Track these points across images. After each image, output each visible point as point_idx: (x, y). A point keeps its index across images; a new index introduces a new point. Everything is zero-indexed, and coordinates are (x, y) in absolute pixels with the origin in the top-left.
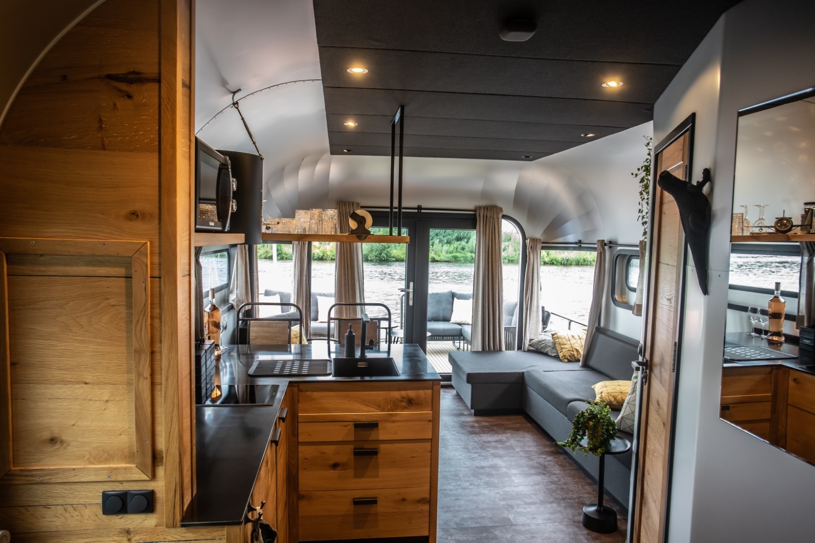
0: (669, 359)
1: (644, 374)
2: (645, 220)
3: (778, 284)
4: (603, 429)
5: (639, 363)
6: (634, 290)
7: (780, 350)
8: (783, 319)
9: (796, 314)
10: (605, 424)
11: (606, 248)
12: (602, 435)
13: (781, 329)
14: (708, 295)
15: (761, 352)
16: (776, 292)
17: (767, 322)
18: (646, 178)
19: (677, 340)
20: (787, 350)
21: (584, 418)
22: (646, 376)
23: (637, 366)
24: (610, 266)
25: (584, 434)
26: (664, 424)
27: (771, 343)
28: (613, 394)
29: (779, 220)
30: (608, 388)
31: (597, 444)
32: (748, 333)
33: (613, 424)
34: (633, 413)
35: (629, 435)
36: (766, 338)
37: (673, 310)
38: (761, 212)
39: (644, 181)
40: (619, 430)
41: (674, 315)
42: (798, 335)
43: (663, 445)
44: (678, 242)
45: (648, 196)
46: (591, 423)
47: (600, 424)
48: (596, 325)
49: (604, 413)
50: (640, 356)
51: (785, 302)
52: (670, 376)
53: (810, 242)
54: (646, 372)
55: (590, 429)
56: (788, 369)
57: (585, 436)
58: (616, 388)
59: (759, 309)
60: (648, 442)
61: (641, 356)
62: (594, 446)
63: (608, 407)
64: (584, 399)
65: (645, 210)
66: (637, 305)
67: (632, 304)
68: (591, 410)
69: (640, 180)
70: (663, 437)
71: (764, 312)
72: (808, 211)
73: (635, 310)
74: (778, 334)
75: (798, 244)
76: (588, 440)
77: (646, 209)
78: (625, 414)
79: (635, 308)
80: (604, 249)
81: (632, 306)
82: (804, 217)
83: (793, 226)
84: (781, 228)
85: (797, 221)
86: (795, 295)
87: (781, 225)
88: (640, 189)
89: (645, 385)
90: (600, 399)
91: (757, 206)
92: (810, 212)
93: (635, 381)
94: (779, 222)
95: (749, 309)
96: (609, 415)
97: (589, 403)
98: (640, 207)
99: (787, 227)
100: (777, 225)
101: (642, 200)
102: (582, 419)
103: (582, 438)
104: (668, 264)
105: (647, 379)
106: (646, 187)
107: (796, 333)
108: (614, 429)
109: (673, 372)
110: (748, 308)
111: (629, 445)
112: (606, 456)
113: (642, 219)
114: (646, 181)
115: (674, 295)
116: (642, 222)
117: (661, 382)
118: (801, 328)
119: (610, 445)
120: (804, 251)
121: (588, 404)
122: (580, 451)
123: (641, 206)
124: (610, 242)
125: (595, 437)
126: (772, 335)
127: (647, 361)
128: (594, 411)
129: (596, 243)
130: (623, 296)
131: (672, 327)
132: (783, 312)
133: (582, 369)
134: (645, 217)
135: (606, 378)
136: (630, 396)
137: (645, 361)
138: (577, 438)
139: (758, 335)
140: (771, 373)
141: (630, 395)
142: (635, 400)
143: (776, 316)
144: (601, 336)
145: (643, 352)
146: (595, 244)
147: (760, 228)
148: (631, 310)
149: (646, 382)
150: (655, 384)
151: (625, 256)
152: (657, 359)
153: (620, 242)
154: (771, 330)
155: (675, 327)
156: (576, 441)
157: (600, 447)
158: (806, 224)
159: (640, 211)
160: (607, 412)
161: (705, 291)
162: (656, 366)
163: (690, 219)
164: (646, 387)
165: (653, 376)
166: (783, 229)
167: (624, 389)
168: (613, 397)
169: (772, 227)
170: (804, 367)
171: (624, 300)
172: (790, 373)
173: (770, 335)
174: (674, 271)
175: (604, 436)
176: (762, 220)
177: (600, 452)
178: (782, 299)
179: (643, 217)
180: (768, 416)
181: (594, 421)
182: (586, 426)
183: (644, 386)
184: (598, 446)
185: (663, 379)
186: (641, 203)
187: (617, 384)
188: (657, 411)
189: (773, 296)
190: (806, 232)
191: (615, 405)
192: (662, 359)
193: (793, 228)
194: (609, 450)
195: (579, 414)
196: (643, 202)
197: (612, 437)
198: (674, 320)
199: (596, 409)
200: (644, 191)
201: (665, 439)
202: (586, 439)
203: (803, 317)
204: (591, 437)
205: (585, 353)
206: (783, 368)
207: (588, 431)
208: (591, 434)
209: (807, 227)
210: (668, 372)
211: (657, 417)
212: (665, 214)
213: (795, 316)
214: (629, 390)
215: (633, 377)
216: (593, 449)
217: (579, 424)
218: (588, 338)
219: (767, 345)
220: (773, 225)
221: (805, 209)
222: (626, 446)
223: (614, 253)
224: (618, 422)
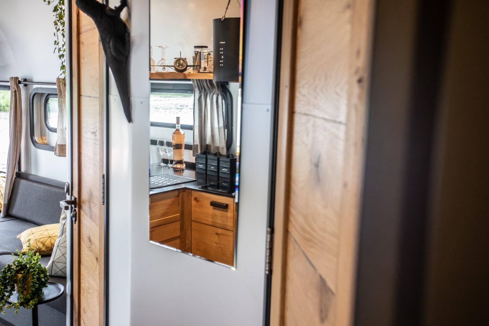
0: (98, 194)
1: (73, 213)
2: (61, 53)
3: (178, 119)
4: (33, 278)
5: (68, 202)
6: (54, 131)
7: (183, 176)
8: (183, 148)
9: (192, 144)
10: (36, 273)
11: (21, 86)
12: (34, 285)
13: (182, 158)
14: (132, 122)
15: (170, 179)
16: (177, 125)
17: (172, 153)
18: (60, 7)
19: (105, 173)
20: (189, 175)
21: (11, 272)
22: (76, 214)
23: (67, 205)
24: (27, 105)
25: (13, 289)
26: (97, 259)
27: (176, 170)
28: (41, 240)
29: (177, 60)
30: (35, 235)
31: (28, 296)
32: (158, 163)
33: (43, 271)
34: (64, 255)
35: (62, 278)
36: (172, 167)
37: (98, 143)
38: (163, 53)
39: (58, 10)
40: (51, 276)
41: (100, 147)
42: (194, 162)
43: (98, 280)
44: (100, 72)
45: (63, 27)
46: (20, 276)
47: (30, 274)
48: (16, 170)
49: (33, 262)
50: (67, 195)
51: (184, 134)
52: (100, 209)
53: (199, 80)
54: (75, 210)
55: (19, 283)
56: (190, 191)
57: (14, 290)
58: (44, 233)
59: (165, 141)
60: (82, 281)
61: (69, 195)
62: (25, 299)
63: (38, 254)
64: (9, 251)
65: (61, 43)
66: (59, 145)
67: (54, 144)
68: (18, 261)
69: (53, 9)
70: (97, 272)
71: (169, 144)
72: (197, 53)
73: (57, 151)
74: (180, 162)
75: (191, 82)
76: (18, 295)
77: (63, 41)
78: (57, 257)
79: (57, 149)
80: (18, 87)
81: (53, 147)
82: (195, 59)
83: (187, 66)
84: (179, 68)
85: (190, 62)
86: (191, 128)
87: (179, 65)
88: (54, 19)
89: (75, 223)
90: (28, 248)
91: (160, 47)
92: (199, 54)
93: (63, 222)
94: (178, 62)
95: (158, 142)
96: (39, 263)
97: (16, 254)
98: (56, 39)
99: (184, 67)
100: (176, 64)
101: (58, 31)
102: (9, 274)
103: (11, 294)
104: (90, 97)
105: (76, 218)
106: (61, 17)
107: (193, 160)
108: (45, 276)
109: (103, 204)
110: (156, 141)
111: (62, 288)
112: (39, 306)
113: (59, 52)
114: (60, 11)
115: (98, 128)
116: (59, 54)
117: (91, 217)
118: (197, 155)
119: (43, 294)
120: (196, 89)
121: (14, 256)
122: (9, 309)
123: (56, 37)
124: (25, 80)
125: (25, 290)
126: (176, 163)
127: (75, 199)
128: (22, 262)
129: (8, 80)
130: (44, 138)
131: (98, 160)
132: (183, 143)
133: (4, 219)
134: (61, 49)
135: (32, 224)
136: (59, 239)
137: (73, 199)
138: (5, 295)
139: (166, 165)
140: (178, 196)
141: (59, 237)
142: (65, 241)
143: (178, 147)
144: (23, 182)
145: (70, 190)
146: (8, 82)
147: (163, 67)
148: (53, 151)
149: (75, 221)
150: (86, 220)
151: (42, 94)
152: (85, 196)
153: (35, 80)
154: (175, 160)
155: (101, 160)
156: (4, 299)
157: (32, 299)
158: (196, 64)
159: (56, 43)
160: (37, 259)
161: (129, 119)
162: (85, 202)
163: (111, 44)
164: (76, 226)
165: (82, 213)
166: (181, 68)
167: (53, 232)
168: (42, 243)
169: (172, 66)
170: (200, 187)
171: (45, 142)
172: (192, 194)
173: (175, 164)
174: (97, 102)
175: (35, 286)
176: (164, 60)
177: (32, 304)
178: (182, 131)
179: (59, 50)
180: (178, 233)
181: (22, 272)
182: (14, 280)
183: (74, 225)
184: (30, 298)
185: (93, 214)
186: (56, 34)
187: (45, 229)
188: (89, 248)
189: (174, 130)
190: (196, 71)
191: (44, 251)
192: (91, 195)
193: (188, 68)
194: (42, 299)
195: (5, 269)
196: (58, 33)
197: (44, 285)
198: (100, 152)
199: (24, 260)
200: (58, 21)
201: (100, 273)
202: (15, 294)
203: (197, 145)
204: (22, 290)
205: (6, 203)
206: (187, 190)
207: (17, 285)
208: (21, 287)
209: (198, 67)
210: (98, 206)
211: (89, 253)
212: (83, 44)
213: (192, 146)
214: (58, 233)
215: (61, 219)
216: (24, 303)
217: (6, 280)
218: (9, 185)
219: (173, 172)
220: (173, 65)
221: (195, 52)
222: (60, 290)
223: (30, 91)
224: (49, 268)
